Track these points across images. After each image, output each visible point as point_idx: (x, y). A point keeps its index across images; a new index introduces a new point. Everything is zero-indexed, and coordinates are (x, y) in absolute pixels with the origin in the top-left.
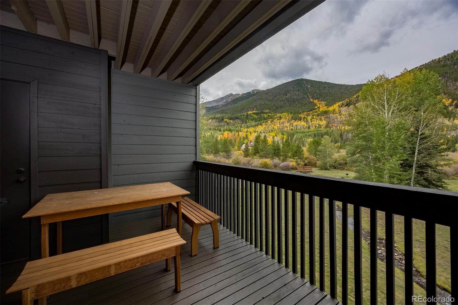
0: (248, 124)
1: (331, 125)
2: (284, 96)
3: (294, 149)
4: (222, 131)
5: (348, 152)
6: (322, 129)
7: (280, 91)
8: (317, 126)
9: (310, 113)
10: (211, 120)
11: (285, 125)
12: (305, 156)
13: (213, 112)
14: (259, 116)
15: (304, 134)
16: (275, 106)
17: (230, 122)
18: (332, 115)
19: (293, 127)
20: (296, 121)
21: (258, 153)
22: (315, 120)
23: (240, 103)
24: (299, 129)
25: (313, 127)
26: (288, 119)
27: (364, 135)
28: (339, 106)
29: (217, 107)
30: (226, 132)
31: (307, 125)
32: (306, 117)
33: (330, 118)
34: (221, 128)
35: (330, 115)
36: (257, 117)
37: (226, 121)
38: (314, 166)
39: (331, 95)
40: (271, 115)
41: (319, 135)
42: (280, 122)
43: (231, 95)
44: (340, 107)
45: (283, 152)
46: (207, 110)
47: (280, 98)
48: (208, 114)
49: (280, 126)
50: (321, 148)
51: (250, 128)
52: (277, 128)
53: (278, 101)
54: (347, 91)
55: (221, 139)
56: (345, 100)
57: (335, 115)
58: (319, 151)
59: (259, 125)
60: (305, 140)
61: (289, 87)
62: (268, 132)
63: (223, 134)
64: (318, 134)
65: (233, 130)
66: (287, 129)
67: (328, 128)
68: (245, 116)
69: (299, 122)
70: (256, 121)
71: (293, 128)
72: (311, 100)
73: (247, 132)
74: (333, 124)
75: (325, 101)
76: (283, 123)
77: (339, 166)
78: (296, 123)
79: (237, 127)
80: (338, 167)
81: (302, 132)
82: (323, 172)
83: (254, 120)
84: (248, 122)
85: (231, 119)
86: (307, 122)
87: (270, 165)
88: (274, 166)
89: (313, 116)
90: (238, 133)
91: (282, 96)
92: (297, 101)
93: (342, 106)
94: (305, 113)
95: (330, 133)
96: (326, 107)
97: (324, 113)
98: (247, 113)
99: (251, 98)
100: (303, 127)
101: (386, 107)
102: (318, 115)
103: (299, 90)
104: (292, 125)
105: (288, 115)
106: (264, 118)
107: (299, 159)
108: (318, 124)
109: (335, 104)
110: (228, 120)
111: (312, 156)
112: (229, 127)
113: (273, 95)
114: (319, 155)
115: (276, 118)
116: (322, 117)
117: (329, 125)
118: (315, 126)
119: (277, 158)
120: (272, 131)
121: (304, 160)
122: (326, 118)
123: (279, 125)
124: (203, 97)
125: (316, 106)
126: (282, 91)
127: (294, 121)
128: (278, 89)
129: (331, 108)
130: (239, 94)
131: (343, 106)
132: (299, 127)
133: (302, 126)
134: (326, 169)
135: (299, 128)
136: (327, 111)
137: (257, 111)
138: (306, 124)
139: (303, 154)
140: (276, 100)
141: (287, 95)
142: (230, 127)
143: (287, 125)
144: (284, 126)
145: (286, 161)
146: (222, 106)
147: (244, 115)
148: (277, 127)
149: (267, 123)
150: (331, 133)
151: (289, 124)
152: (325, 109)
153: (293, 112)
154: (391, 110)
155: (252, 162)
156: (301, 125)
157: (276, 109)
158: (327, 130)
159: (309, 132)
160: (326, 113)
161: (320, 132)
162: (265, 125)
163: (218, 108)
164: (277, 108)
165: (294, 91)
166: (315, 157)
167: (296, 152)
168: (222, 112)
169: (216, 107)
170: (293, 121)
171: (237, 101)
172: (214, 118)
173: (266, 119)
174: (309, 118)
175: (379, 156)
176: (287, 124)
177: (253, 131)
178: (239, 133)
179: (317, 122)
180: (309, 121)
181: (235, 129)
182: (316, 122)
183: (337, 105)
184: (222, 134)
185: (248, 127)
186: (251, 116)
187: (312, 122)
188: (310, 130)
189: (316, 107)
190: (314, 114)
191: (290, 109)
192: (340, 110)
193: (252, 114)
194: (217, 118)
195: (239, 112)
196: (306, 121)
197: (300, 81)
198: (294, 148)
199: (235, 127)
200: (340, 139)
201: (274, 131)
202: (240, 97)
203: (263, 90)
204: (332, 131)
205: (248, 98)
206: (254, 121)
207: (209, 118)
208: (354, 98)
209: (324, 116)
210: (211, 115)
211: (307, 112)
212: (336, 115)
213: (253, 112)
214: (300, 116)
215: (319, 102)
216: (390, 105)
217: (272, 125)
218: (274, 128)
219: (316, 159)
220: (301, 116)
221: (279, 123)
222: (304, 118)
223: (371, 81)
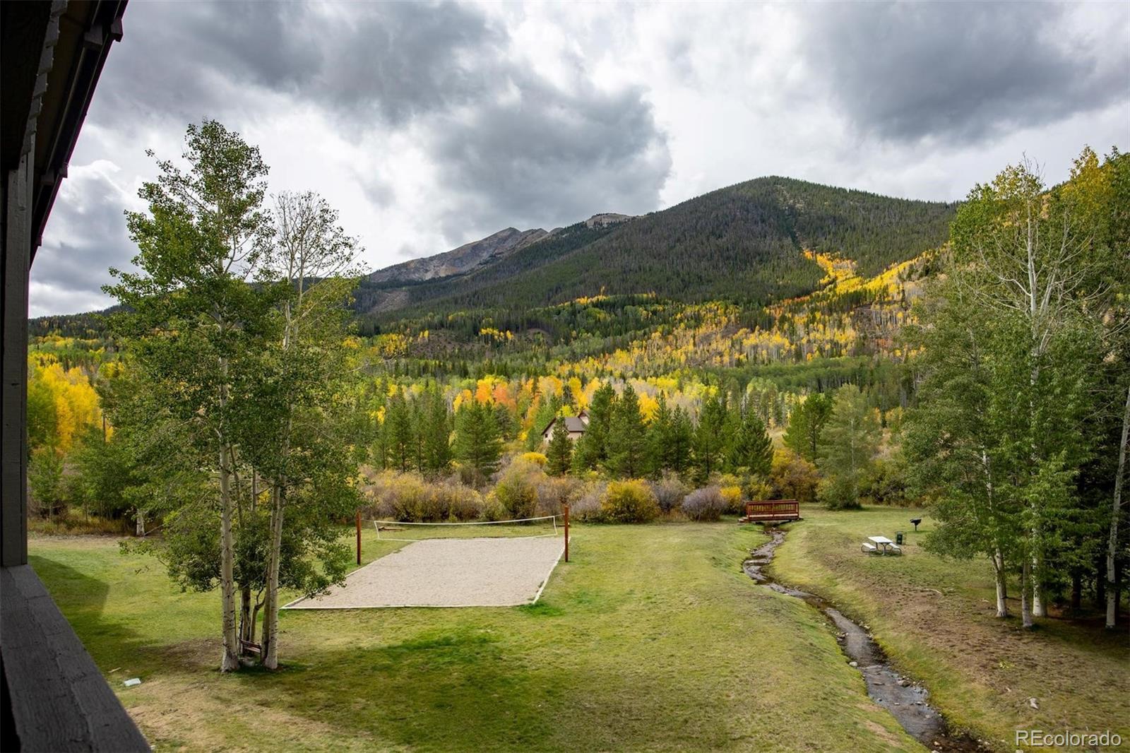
0: (576, 345)
1: (872, 346)
2: (712, 239)
3: (736, 439)
4: (472, 375)
5: (908, 444)
6: (843, 358)
7: (697, 223)
8: (828, 347)
9: (803, 303)
10: (426, 333)
11: (714, 346)
12: (776, 462)
13: (437, 300)
14: (616, 315)
15: (781, 380)
16: (678, 275)
17: (506, 338)
18: (878, 307)
19: (741, 353)
20: (753, 331)
21: (603, 457)
22: (821, 326)
23: (547, 265)
24: (763, 362)
25: (812, 353)
26: (724, 323)
27: (959, 379)
28: (900, 277)
29: (454, 280)
30: (488, 380)
31: (792, 344)
32: (790, 315)
33: (870, 320)
34: (469, 364)
35: (872, 307)
36: (609, 319)
37: (487, 334)
38: (810, 498)
39: (873, 236)
40: (664, 310)
41: (831, 380)
42: (694, 337)
43: (509, 236)
44: (903, 281)
45: (696, 449)
46: (412, 293)
47: (695, 248)
48: (418, 307)
49: (696, 352)
50: (832, 430)
51: (583, 362)
52: (683, 358)
53: (690, 257)
54: (926, 226)
55: (462, 409)
56: (920, 255)
57: (887, 308)
58: (824, 443)
59: (618, 351)
60: (783, 399)
61: (730, 205)
62: (652, 372)
63: (473, 389)
64: (829, 378)
65: (514, 371)
66: (722, 362)
67: (864, 354)
68: (565, 314)
69: (765, 334)
70: (605, 336)
71: (742, 357)
72: (808, 254)
73: (571, 374)
74: (880, 341)
75: (855, 259)
76: (707, 339)
77: (894, 494)
78: (753, 339)
79: (532, 359)
80: (889, 495)
81: (775, 370)
82: (837, 520)
83: (598, 329)
84: (575, 339)
85: (506, 327)
86: (793, 332)
87: (647, 501)
88: (660, 504)
89: (812, 313)
90: (531, 381)
91: (705, 241)
92: (758, 258)
93: (909, 276)
94: (787, 302)
95: (872, 372)
96: (856, 280)
97: (851, 302)
98: (572, 305)
99: (587, 247)
100: (779, 354)
101: (1032, 279)
102: (830, 310)
103: (765, 217)
104: (738, 347)
105: (727, 308)
106: (637, 321)
107: (756, 475)
108: (831, 341)
109: (888, 269)
110: (496, 332)
111: (803, 461)
112: (500, 360)
113: (670, 236)
114: (826, 456)
115: (681, 320)
116: (844, 316)
117: (866, 343)
118: (821, 350)
119: (674, 474)
120: (666, 372)
121: (773, 476)
122: (856, 319)
123: (691, 348)
124: (351, 241)
125: (823, 278)
126: (702, 222)
127: (749, 330)
128: (691, 213)
129: (874, 285)
130: (541, 232)
131: (913, 276)
132: (764, 352)
133: (775, 350)
134: (851, 506)
135: (765, 356)
136: (860, 293)
137: (610, 298)
138: (786, 342)
139: (770, 455)
140: (682, 254)
141: (720, 236)
142: (506, 360)
143: (721, 348)
144: (710, 350)
145: (706, 484)
146: (473, 279)
147: (559, 313)
148: (686, 353)
149: (650, 341)
150: (875, 374)
151: (729, 343)
152: (853, 286)
153: (745, 299)
154: (1049, 290)
155: (576, 495)
156: (771, 345)
157: (682, 286)
158: (859, 361)
159: (799, 370)
160: (856, 301)
161: (836, 369)
162: (642, 347)
163: (456, 285)
164: (686, 285)
165: (746, 221)
166: (812, 465)
167: (743, 449)
168: (474, 300)
169: (448, 281)
170: (741, 331)
171: (534, 258)
172: (442, 326)
173: (643, 327)
174: (800, 319)
175: (1008, 455)
176: (721, 342)
177: (593, 373)
178: (536, 381)
179: (828, 332)
180: (801, 331)
181: (524, 366)
182: (825, 334)
183: (894, 272)
184: (469, 388)
185: (574, 358)
186: (588, 315)
187: (808, 334)
188: (802, 364)
189: (823, 281)
190: (818, 304)
191: (734, 288)
192: (903, 291)
193: (591, 309)
194: (452, 326)
195: (540, 301)
196: (788, 333)
197: (768, 184)
198: (738, 433)
199: (525, 359)
200: (903, 393)
201: (675, 370)
202: (545, 242)
203: (634, 218)
204: (878, 365)
205: (578, 246)
206: (598, 333)
207: (419, 326)
208: (948, 249)
209: (852, 313)
210: (431, 314)
211: (793, 299)
212: (891, 307)
213: (595, 299)
214: (768, 311)
215: (834, 263)
216: (1045, 273)
217: (668, 347)
218: (672, 360)
219: (816, 471)
220: (773, 311)
221: (692, 341)
222: (783, 319)
223: (983, 187)
